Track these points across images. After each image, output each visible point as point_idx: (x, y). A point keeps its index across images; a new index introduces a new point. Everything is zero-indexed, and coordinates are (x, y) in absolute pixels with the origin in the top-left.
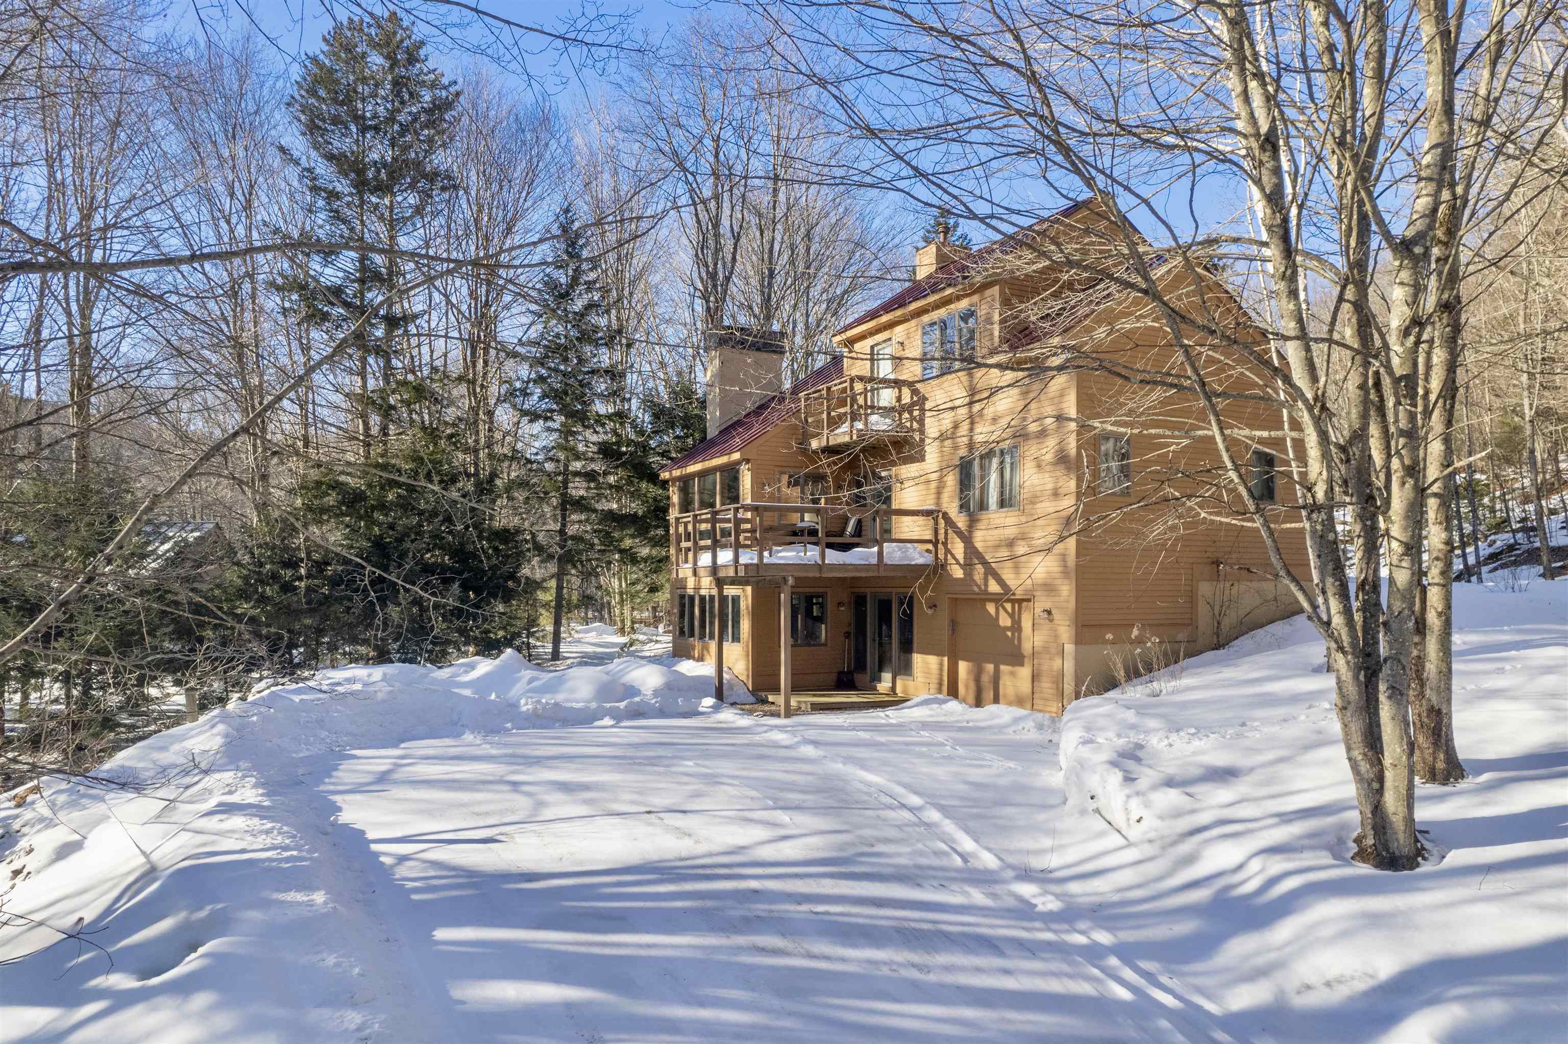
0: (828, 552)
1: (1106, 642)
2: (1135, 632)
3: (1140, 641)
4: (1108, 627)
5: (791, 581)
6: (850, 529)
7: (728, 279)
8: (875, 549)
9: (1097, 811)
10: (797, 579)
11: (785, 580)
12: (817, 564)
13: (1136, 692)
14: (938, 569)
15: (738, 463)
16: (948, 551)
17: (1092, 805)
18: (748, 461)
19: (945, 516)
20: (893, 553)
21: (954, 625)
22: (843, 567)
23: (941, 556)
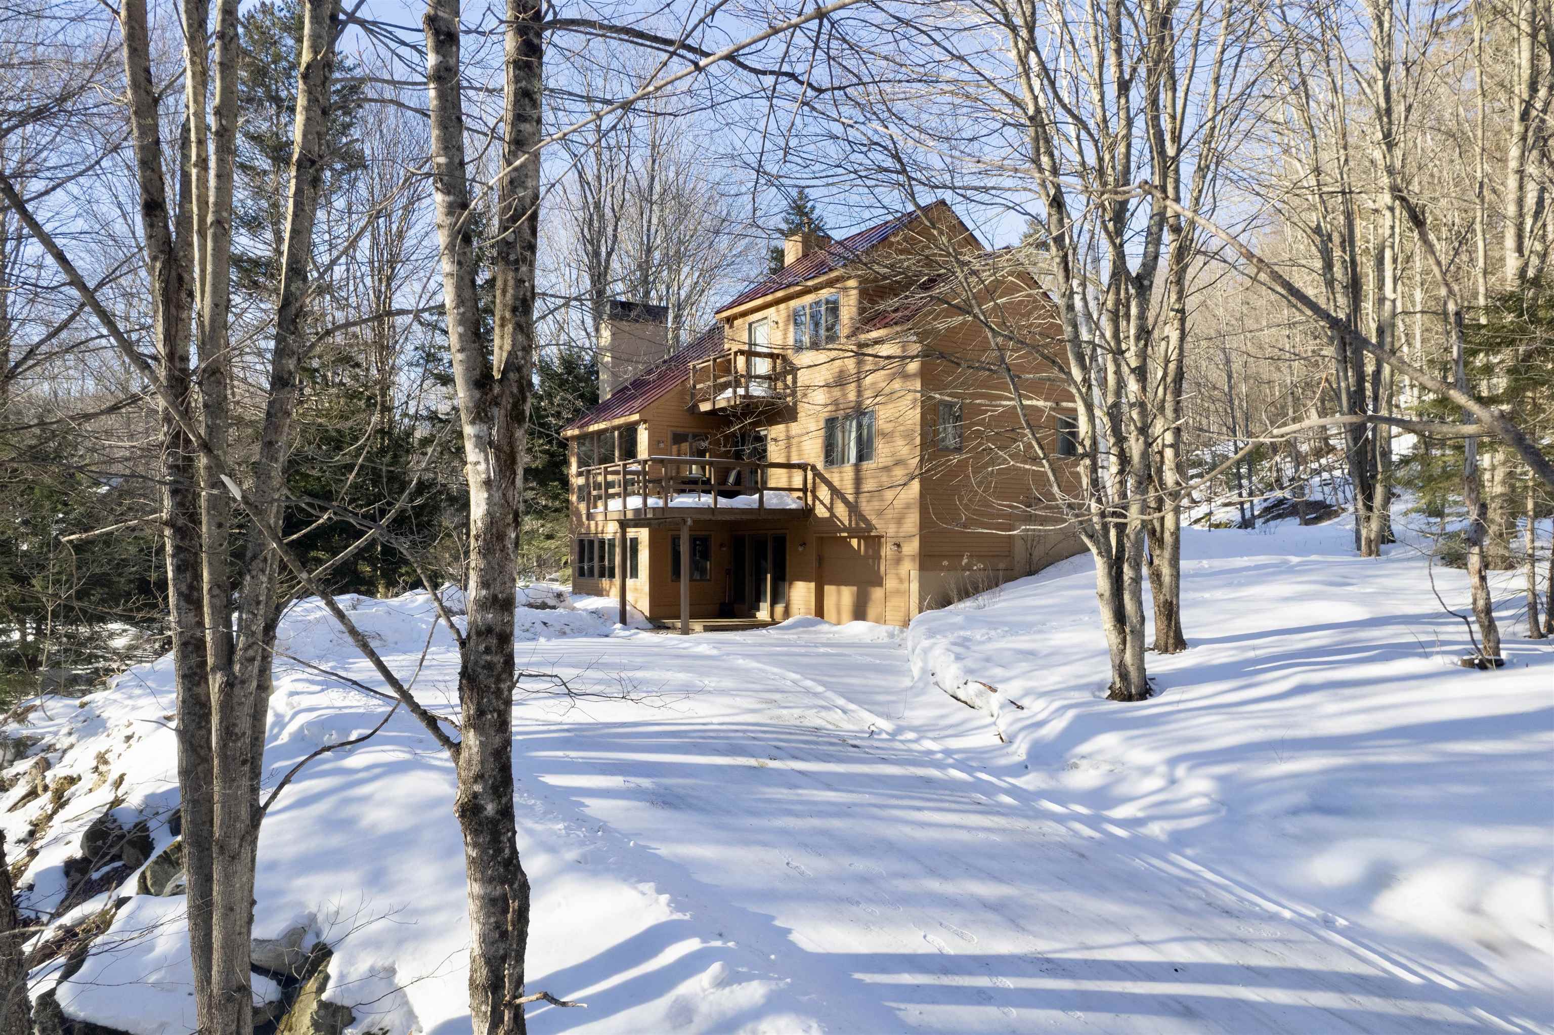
0: (720, 499)
1: (942, 568)
2: (965, 561)
3: (968, 567)
4: (945, 557)
5: (689, 522)
6: (731, 479)
7: (609, 254)
8: (757, 496)
9: (937, 684)
10: (694, 521)
11: (685, 522)
12: (709, 508)
13: (967, 605)
14: (807, 512)
15: (637, 423)
16: (815, 497)
17: (933, 680)
18: (645, 422)
19: (814, 468)
20: (772, 500)
21: (820, 559)
22: (731, 511)
23: (810, 502)
